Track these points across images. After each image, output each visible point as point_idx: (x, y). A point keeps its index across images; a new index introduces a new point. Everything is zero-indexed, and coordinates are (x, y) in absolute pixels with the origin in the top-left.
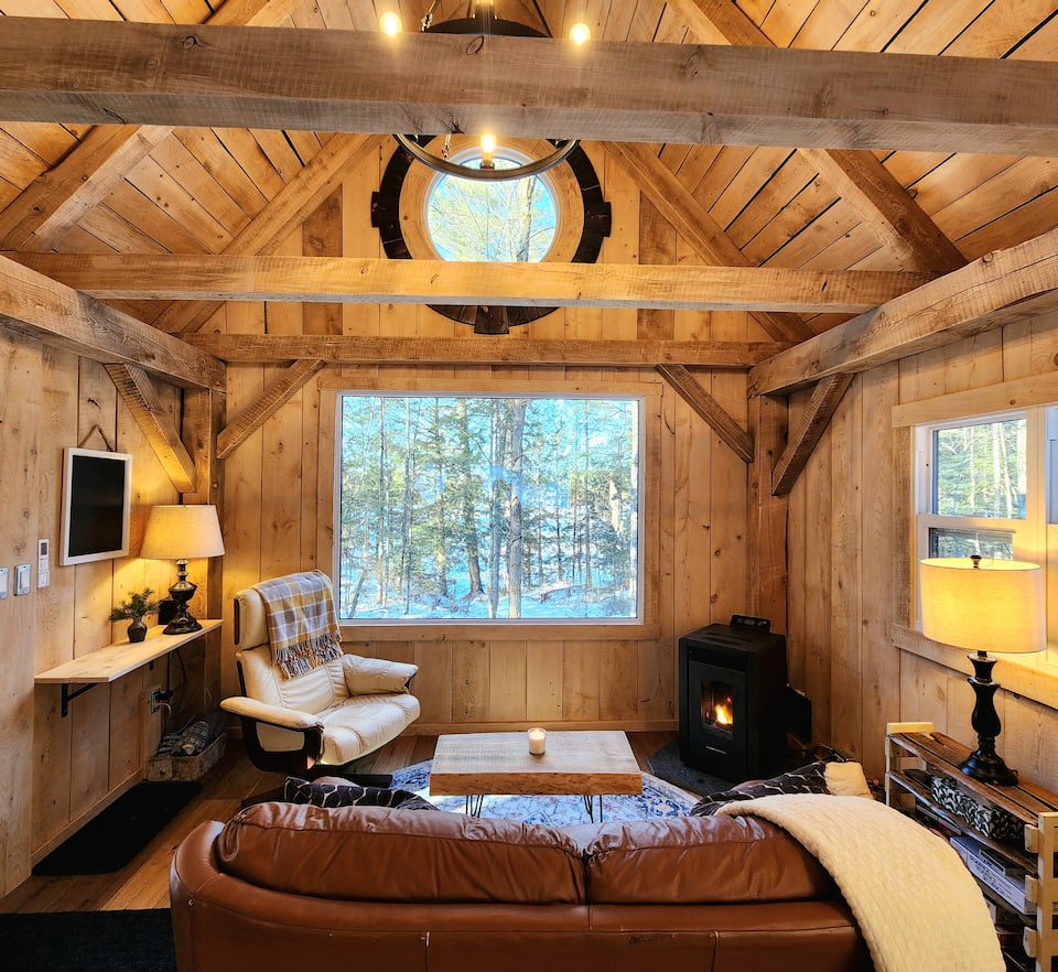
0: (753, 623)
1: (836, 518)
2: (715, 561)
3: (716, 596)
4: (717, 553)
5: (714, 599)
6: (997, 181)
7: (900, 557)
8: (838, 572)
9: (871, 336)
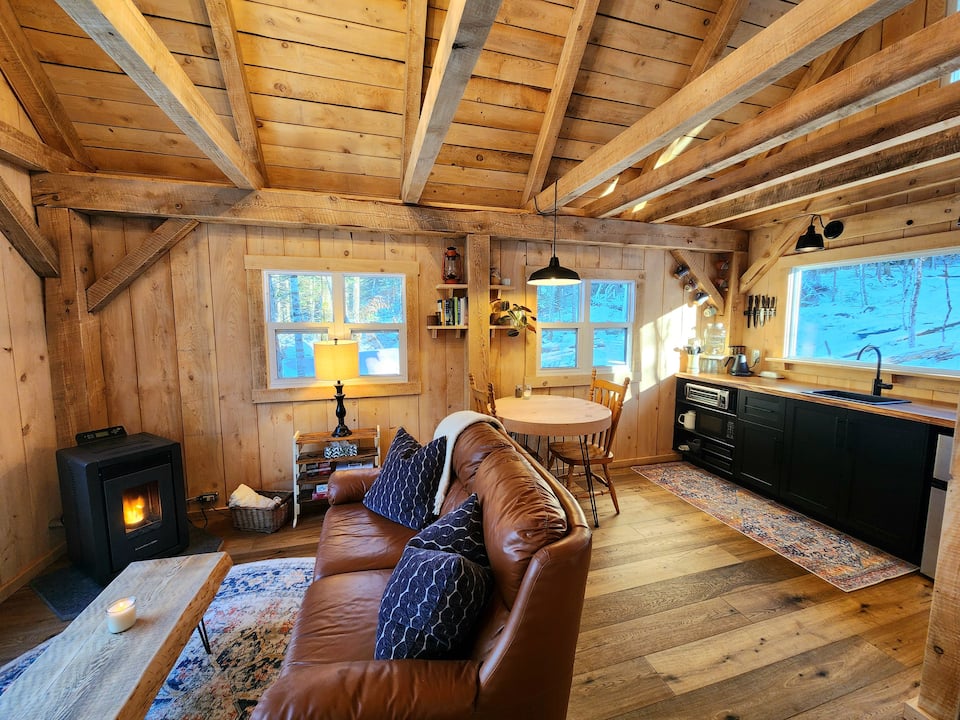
0: (106, 434)
1: (181, 330)
2: (23, 387)
3: (28, 427)
4: (23, 378)
5: (25, 430)
6: (303, 151)
7: (257, 349)
8: (186, 370)
9: (247, 206)
